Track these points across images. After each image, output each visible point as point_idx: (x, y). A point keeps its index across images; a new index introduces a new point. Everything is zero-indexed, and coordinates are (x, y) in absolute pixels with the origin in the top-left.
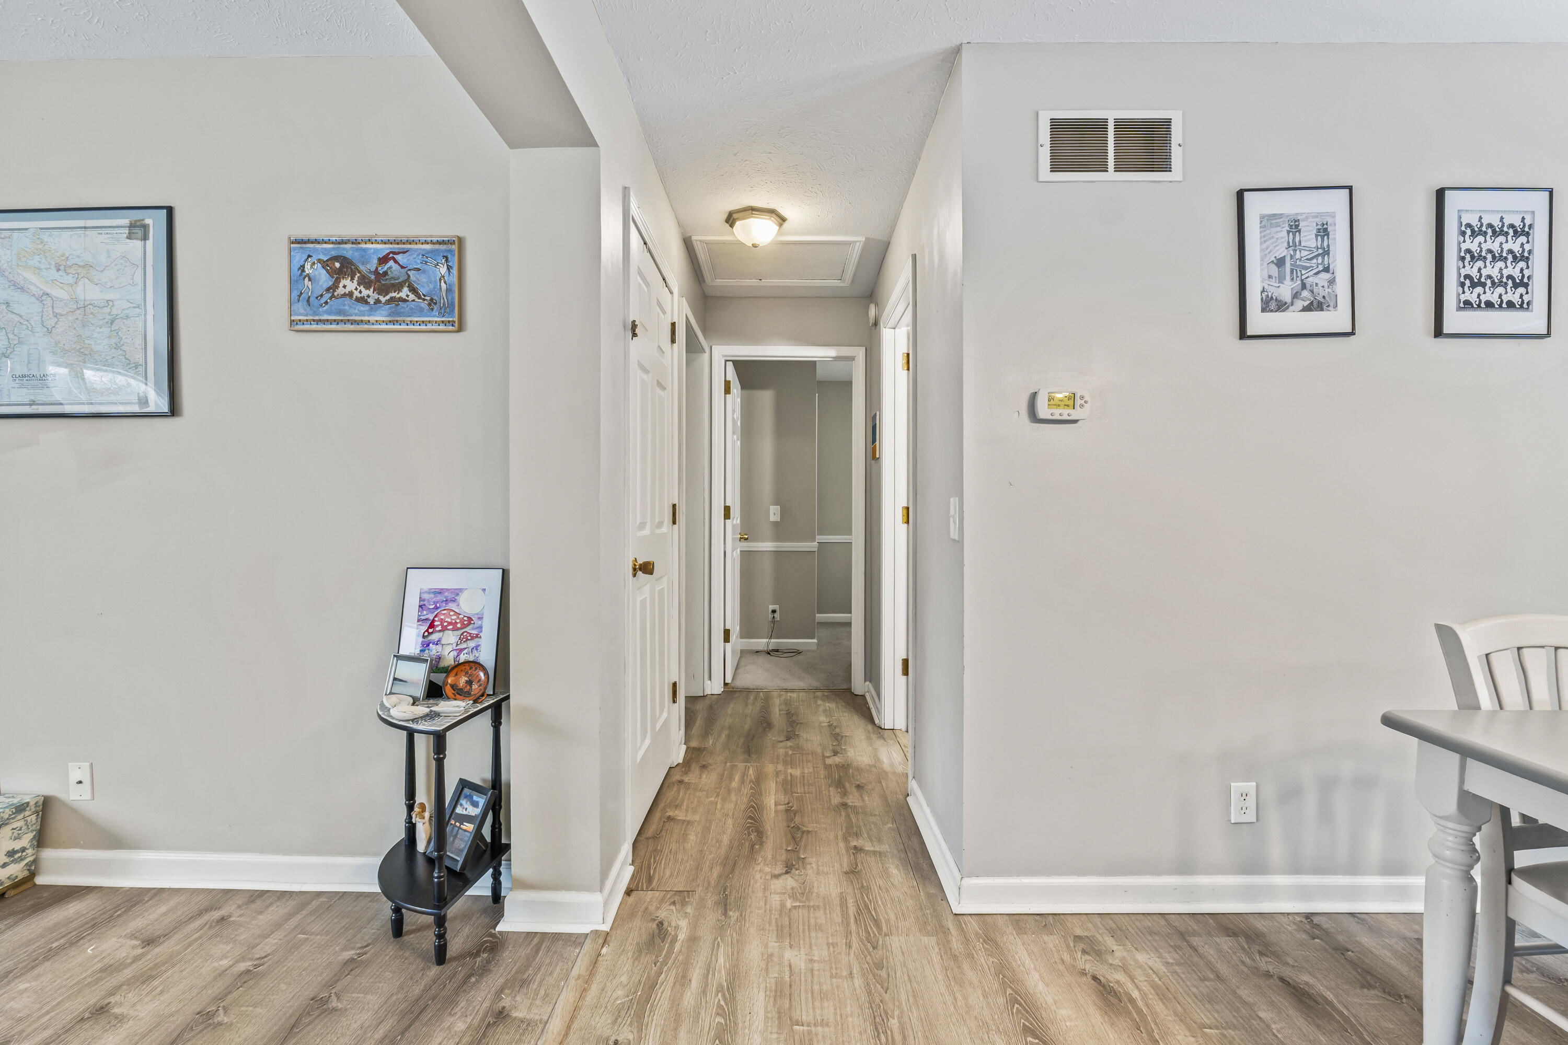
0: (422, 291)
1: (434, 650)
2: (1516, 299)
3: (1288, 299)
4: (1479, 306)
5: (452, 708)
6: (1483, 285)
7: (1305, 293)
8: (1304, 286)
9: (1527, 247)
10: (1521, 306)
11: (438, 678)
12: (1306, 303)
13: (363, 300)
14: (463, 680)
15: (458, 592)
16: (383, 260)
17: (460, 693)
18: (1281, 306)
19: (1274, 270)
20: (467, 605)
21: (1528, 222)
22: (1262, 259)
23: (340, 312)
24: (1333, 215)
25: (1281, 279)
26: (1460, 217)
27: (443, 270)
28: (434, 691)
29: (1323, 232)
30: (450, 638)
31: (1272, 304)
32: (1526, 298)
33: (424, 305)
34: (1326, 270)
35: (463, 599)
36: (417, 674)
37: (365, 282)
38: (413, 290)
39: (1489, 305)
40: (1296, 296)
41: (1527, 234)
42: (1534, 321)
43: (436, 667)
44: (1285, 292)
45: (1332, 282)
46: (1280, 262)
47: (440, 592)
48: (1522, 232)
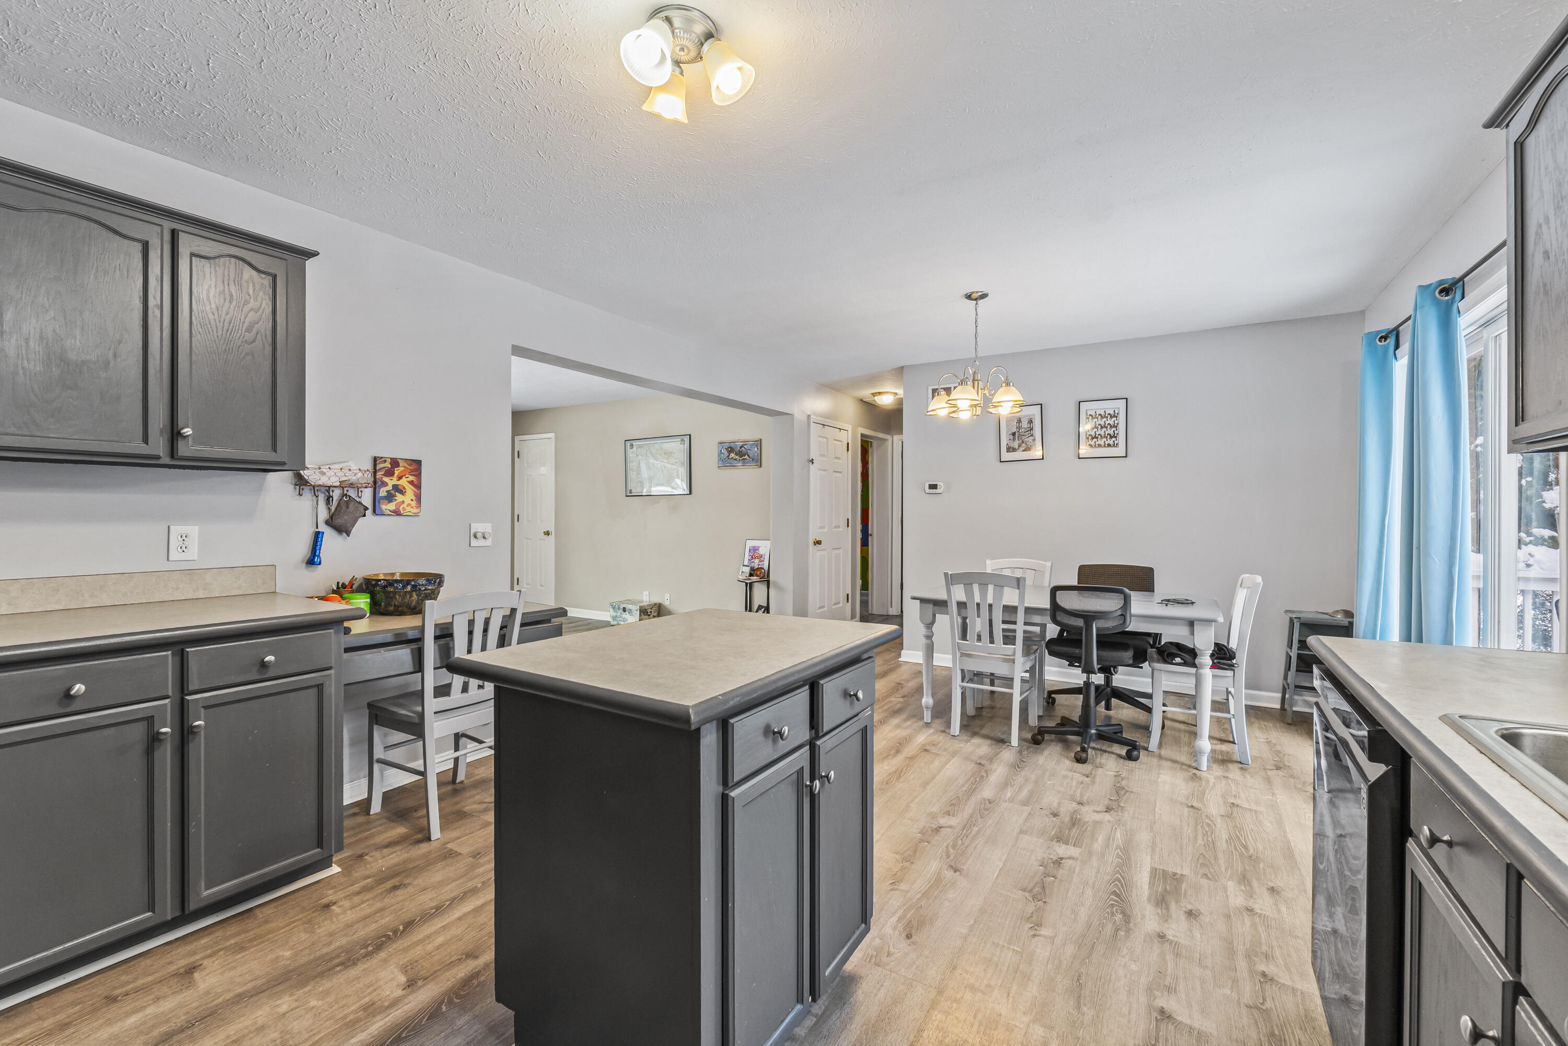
0: (751, 456)
1: (753, 565)
2: (1111, 443)
3: (1017, 447)
4: (1095, 446)
5: (754, 578)
6: (1097, 438)
7: (1023, 445)
8: (1023, 442)
9: (1116, 422)
10: (1114, 445)
11: (752, 572)
12: (1024, 448)
13: (736, 459)
14: (759, 573)
15: (759, 547)
16: (741, 447)
17: (757, 576)
18: (1014, 450)
19: (1011, 437)
20: (761, 551)
21: (1116, 412)
22: (1007, 433)
23: (730, 463)
24: (1034, 415)
25: (1014, 440)
26: (1087, 412)
27: (756, 449)
28: (751, 575)
29: (1031, 422)
30: (757, 561)
31: (1010, 449)
32: (1116, 442)
33: (751, 460)
34: (1032, 436)
35: (760, 549)
36: (747, 570)
37: (736, 454)
38: (748, 456)
39: (1100, 445)
40: (1020, 446)
41: (1116, 417)
42: (1120, 451)
43: (752, 569)
44: (1015, 444)
45: (1034, 440)
46: (1014, 434)
47: (754, 547)
48: (1114, 416)
